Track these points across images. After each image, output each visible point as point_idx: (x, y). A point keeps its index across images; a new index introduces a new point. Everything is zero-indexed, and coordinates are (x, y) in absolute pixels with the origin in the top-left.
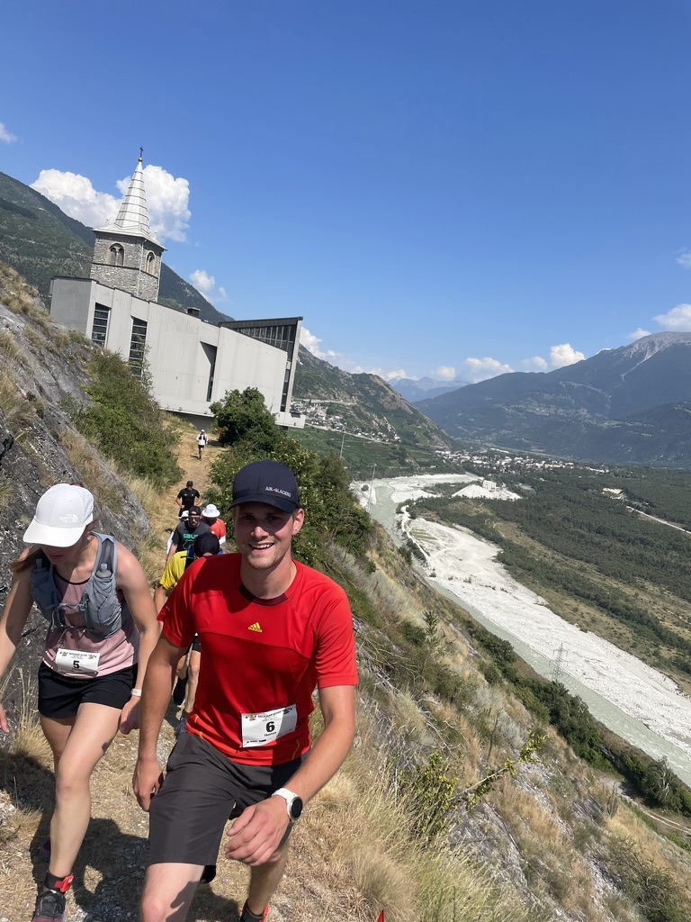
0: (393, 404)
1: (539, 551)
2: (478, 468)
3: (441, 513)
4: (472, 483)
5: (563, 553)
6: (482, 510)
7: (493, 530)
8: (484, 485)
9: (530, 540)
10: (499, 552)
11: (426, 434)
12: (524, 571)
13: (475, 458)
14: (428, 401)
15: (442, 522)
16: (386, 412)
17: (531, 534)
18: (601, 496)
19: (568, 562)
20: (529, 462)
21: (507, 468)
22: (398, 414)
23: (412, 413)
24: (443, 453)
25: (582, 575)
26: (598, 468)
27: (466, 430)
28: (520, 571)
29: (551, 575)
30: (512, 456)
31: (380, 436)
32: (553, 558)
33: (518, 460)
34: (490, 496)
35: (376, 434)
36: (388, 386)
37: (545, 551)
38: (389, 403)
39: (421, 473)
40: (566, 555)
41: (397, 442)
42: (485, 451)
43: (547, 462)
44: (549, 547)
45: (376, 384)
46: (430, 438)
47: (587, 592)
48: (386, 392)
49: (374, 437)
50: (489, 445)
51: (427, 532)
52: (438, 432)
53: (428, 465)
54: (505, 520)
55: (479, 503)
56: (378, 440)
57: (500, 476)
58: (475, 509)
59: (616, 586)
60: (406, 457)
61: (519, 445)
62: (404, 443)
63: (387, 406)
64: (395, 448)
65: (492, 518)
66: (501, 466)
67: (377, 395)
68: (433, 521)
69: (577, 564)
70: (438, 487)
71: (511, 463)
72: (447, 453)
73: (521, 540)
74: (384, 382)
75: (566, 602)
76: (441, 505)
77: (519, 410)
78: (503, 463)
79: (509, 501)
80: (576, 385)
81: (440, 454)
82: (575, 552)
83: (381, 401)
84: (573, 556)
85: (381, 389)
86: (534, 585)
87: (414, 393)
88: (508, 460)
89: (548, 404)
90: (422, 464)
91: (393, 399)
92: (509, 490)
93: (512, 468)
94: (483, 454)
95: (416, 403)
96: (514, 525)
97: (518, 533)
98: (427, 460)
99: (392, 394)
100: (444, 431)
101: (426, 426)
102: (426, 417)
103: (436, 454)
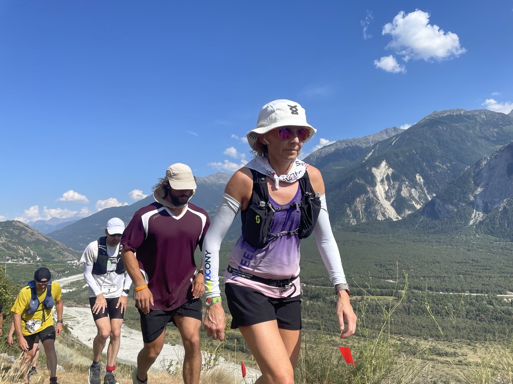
0: (33, 237)
3: (77, 300)
11: (59, 253)
12: (134, 321)
14: (57, 232)
15: (78, 305)
16: (29, 244)
22: (37, 243)
23: (47, 241)
24: (73, 262)
28: (132, 322)
31: (26, 259)
35: (23, 259)
36: (27, 226)
38: (30, 237)
39: (60, 278)
41: (39, 261)
45: (18, 226)
46: (62, 255)
48: (26, 231)
49: (21, 261)
51: (69, 315)
52: (67, 251)
53: (64, 271)
56: (25, 263)
62: (44, 261)
63: (28, 240)
64: (38, 266)
67: (20, 234)
68: (72, 306)
70: (72, 284)
72: (75, 261)
74: (24, 224)
76: (76, 295)
81: (71, 263)
83: (23, 237)
85: (23, 229)
87: (46, 228)
90: (58, 272)
91: (32, 234)
95: (49, 235)
98: (62, 269)
99: (31, 231)
100: (71, 249)
101: (59, 248)
102: (57, 242)
103: (68, 264)
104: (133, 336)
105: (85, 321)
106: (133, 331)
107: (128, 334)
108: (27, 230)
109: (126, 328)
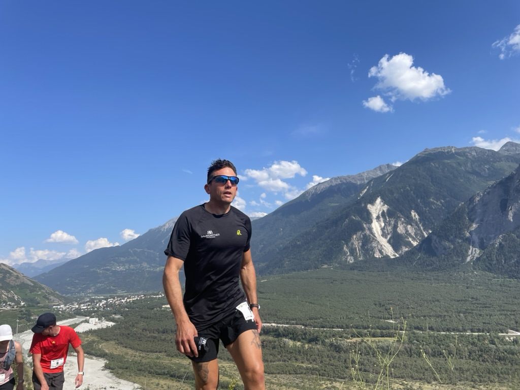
0: (17, 281)
1: (131, 355)
2: (85, 311)
4: (82, 322)
5: (145, 351)
6: (91, 338)
7: (100, 349)
8: (90, 322)
9: (124, 349)
10: (106, 363)
11: (45, 297)
12: (123, 370)
13: (82, 305)
14: (44, 274)
16: (13, 287)
17: (124, 345)
18: (162, 311)
19: (149, 356)
20: (117, 300)
21: (104, 307)
22: (22, 287)
23: (32, 284)
24: (59, 307)
25: (158, 361)
26: (158, 295)
27: (73, 289)
28: (120, 371)
29: (140, 368)
30: (106, 299)
31: (9, 305)
32: (140, 356)
33: (110, 300)
34: (95, 328)
35: (6, 304)
36: (12, 269)
37: (135, 353)
38: (14, 280)
40: (148, 352)
41: (23, 306)
42: (88, 300)
43: (128, 298)
44: (137, 350)
45: (3, 269)
46: (48, 299)
47: (163, 371)
48: (10, 274)
49: (4, 306)
50: (90, 295)
52: (53, 294)
54: (107, 340)
55: (88, 334)
56: (9, 308)
57: (100, 313)
58: (86, 339)
59: (177, 362)
60: (32, 315)
61: (110, 291)
62: (29, 306)
63: (12, 283)
64: (22, 311)
65: (98, 342)
66: (100, 307)
67: (4, 277)
69: (154, 355)
71: (106, 304)
72: (62, 306)
73: (118, 350)
74: (9, 267)
75: (152, 381)
77: (108, 270)
78: (101, 305)
79: (108, 328)
80: (138, 250)
81: (57, 308)
82: (153, 348)
83: (8, 281)
84: (152, 351)
85: (7, 272)
86: (131, 377)
87: (32, 271)
88: (104, 302)
89: (123, 264)
91: (17, 277)
92: (107, 321)
93: (107, 307)
94: (87, 302)
95: (35, 278)
96: (113, 342)
97: (116, 346)
99: (16, 274)
100: (58, 293)
101: (44, 291)
102: (43, 286)
103: (54, 309)
104: (121, 387)
105: (70, 371)
106: (122, 381)
107: (116, 385)
108: (12, 273)
109: (114, 378)
